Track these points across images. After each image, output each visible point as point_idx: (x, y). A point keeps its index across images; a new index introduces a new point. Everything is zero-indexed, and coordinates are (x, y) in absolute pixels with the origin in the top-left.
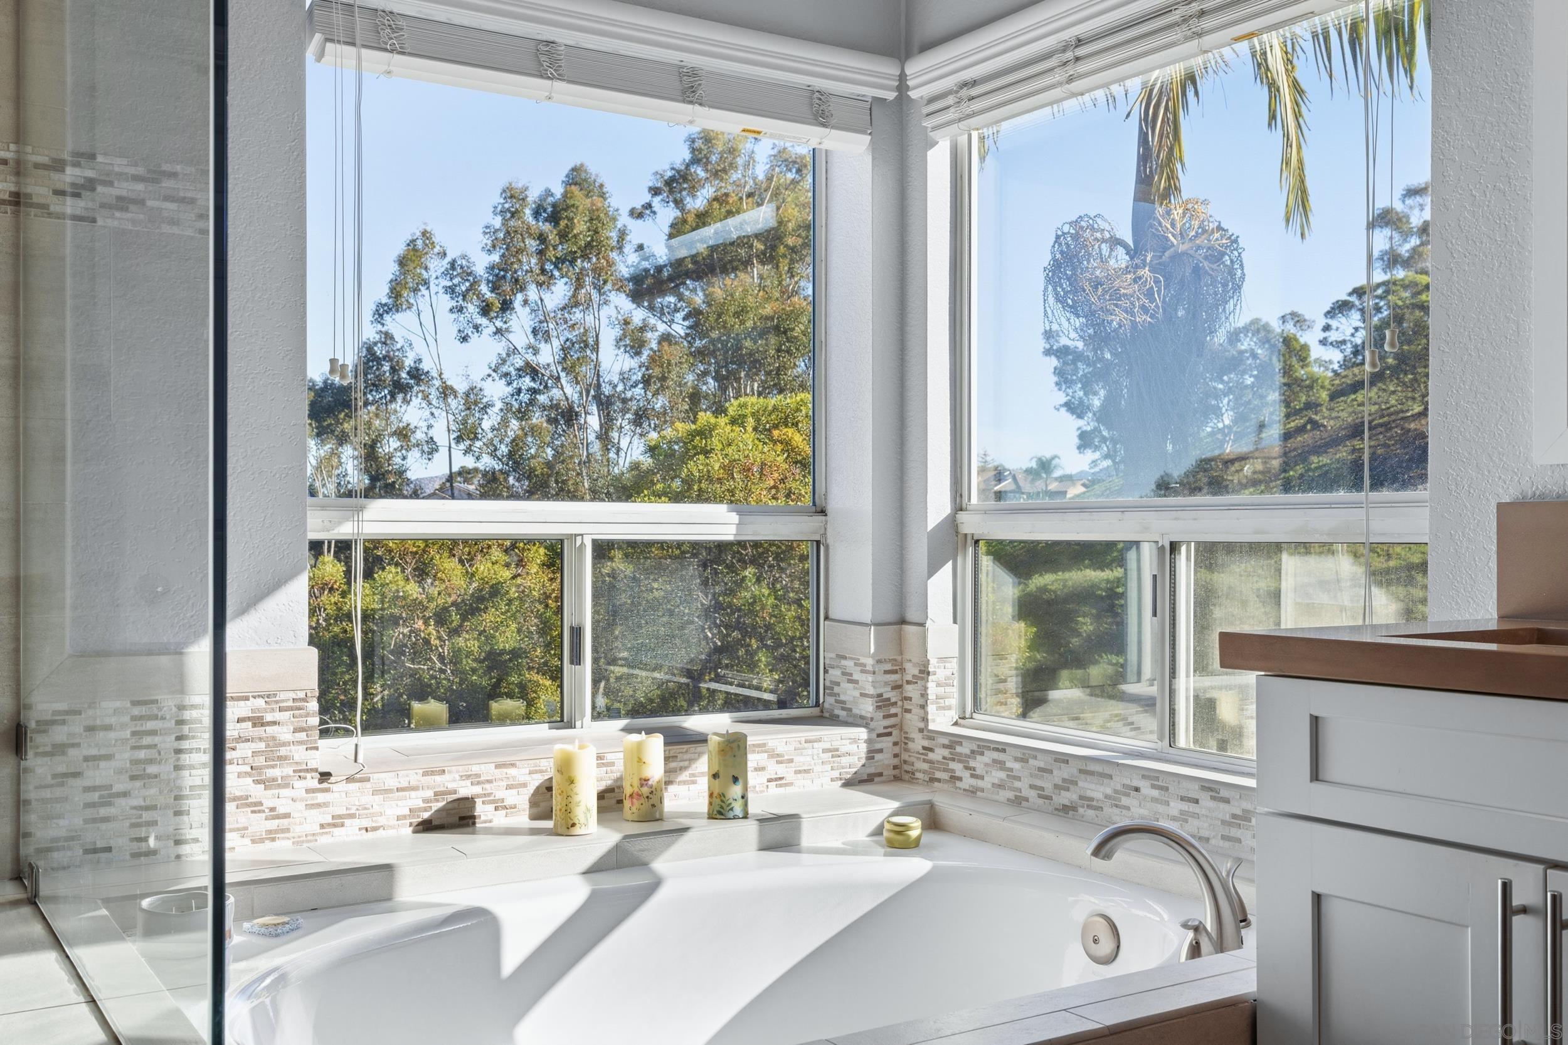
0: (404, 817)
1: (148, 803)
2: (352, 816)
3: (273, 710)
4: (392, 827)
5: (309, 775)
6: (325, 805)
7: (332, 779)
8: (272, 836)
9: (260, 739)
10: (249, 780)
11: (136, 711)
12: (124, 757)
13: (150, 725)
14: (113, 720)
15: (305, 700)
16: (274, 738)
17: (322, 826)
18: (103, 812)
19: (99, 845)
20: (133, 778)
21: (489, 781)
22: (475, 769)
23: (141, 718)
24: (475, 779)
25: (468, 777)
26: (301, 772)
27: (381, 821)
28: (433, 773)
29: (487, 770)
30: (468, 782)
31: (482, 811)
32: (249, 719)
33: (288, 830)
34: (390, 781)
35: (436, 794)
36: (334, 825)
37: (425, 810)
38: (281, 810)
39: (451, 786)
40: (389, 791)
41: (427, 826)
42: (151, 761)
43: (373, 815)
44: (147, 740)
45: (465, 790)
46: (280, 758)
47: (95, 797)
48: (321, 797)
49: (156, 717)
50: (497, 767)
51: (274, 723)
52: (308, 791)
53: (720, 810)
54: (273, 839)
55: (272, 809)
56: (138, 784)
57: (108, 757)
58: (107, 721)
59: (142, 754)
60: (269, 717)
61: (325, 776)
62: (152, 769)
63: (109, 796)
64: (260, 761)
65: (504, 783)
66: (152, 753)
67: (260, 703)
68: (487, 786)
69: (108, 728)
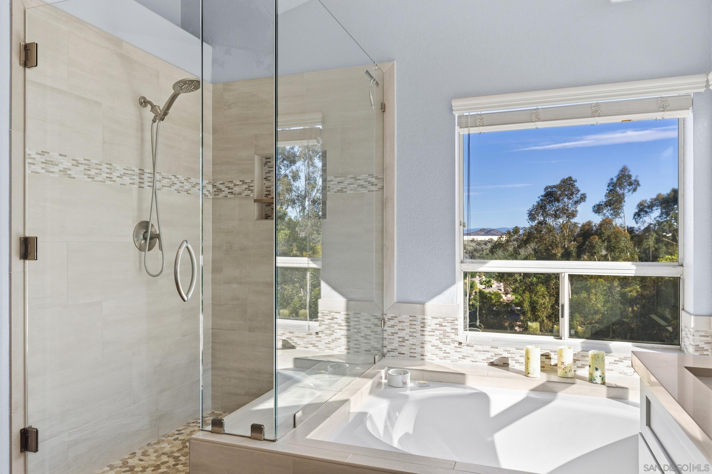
0: (485, 360)
1: (414, 343)
2: (468, 357)
3: (445, 322)
4: (480, 362)
5: (455, 343)
6: (460, 352)
7: (462, 345)
8: (445, 358)
9: (442, 330)
10: (439, 341)
11: (411, 318)
12: (408, 330)
13: (414, 323)
14: (405, 320)
15: (454, 320)
16: (445, 330)
17: (459, 358)
18: (403, 344)
19: (402, 352)
20: (410, 336)
21: (514, 353)
22: (508, 349)
23: (411, 320)
24: (509, 352)
25: (506, 351)
26: (454, 341)
27: (477, 360)
28: (494, 348)
29: (513, 350)
30: (506, 352)
31: (511, 363)
32: (438, 324)
33: (448, 357)
34: (480, 348)
35: (495, 354)
36: (463, 358)
37: (492, 359)
38: (447, 351)
39: (500, 353)
40: (480, 351)
41: (492, 364)
42: (415, 332)
43: (474, 357)
44: (413, 327)
45: (505, 355)
46: (447, 336)
47: (401, 340)
48: (459, 350)
49: (415, 321)
50: (517, 349)
51: (445, 326)
52: (455, 347)
53: (591, 380)
54: (445, 359)
55: (445, 351)
56: (411, 338)
57: (404, 330)
58: (404, 320)
59: (412, 330)
60: (444, 324)
61: (460, 343)
62: (414, 334)
63: (404, 340)
64: (442, 336)
65: (519, 355)
66: (414, 330)
67: (442, 320)
68: (513, 355)
69: (404, 322)
